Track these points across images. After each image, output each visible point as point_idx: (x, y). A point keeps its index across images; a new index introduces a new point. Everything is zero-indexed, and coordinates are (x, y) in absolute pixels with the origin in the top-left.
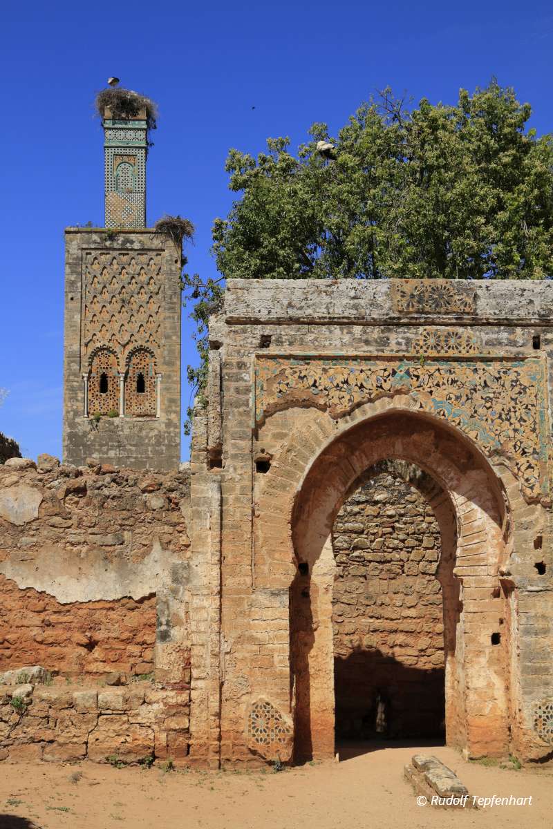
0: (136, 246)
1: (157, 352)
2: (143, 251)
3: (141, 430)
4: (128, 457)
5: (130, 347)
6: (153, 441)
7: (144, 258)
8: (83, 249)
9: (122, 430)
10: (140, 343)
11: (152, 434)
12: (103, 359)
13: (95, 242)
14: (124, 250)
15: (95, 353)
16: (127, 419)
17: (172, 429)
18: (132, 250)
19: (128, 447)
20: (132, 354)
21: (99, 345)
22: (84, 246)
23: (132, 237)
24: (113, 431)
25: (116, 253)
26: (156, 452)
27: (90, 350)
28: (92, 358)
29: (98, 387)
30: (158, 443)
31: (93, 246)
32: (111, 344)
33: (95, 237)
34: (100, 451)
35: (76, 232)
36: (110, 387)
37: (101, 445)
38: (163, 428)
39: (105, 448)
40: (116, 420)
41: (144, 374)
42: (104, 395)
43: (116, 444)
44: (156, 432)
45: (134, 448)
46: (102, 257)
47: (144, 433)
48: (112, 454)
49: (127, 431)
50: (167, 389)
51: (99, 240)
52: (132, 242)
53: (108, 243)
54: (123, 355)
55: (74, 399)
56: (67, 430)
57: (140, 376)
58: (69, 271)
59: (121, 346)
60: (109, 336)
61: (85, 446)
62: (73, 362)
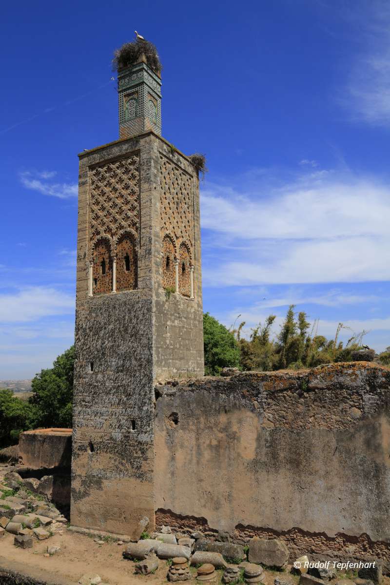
0: (182, 166)
1: (192, 249)
2: (185, 172)
3: (187, 307)
4: (183, 327)
5: (181, 240)
6: (193, 316)
7: (185, 177)
8: (160, 153)
9: (180, 305)
10: (185, 239)
11: (193, 310)
12: (168, 245)
13: (165, 151)
14: (177, 166)
15: (165, 238)
16: (181, 296)
18: (180, 168)
19: (183, 319)
20: (181, 246)
22: (160, 150)
23: (182, 159)
24: (175, 304)
25: (173, 166)
26: (195, 326)
27: (163, 234)
28: (163, 241)
29: (166, 267)
30: (195, 319)
31: (164, 153)
33: (165, 147)
34: (171, 319)
35: (157, 137)
36: (171, 267)
37: (171, 315)
38: (196, 307)
39: (173, 318)
40: (176, 296)
41: (185, 263)
42: (168, 273)
43: (178, 315)
45: (185, 320)
46: (168, 164)
47: (189, 309)
48: (176, 322)
49: (182, 306)
50: (196, 278)
51: (167, 151)
52: (181, 162)
53: (171, 156)
54: (178, 243)
55: (157, 271)
56: (154, 298)
57: (183, 264)
58: (153, 164)
59: (177, 238)
60: (171, 226)
61: (163, 313)
62: (157, 241)
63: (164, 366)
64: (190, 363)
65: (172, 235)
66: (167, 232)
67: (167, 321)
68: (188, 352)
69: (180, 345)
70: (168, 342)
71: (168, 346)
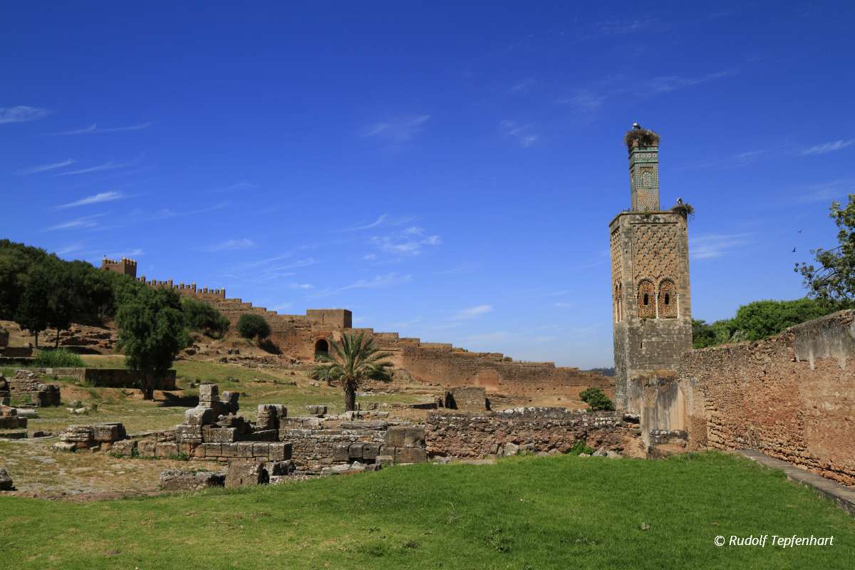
0: (662, 221)
1: (676, 281)
2: (666, 223)
3: (669, 326)
4: (663, 341)
5: (661, 279)
6: (677, 332)
7: (666, 228)
8: (631, 224)
9: (658, 326)
10: (666, 276)
11: (677, 327)
12: (645, 286)
13: (638, 220)
14: (654, 224)
15: (641, 283)
16: (662, 320)
17: (687, 325)
18: (659, 223)
19: (663, 335)
20: (662, 282)
21: (643, 278)
22: (632, 222)
23: (659, 216)
24: (653, 326)
25: (650, 226)
26: (678, 338)
27: (638, 280)
28: (639, 285)
29: (643, 302)
30: (680, 333)
31: (637, 222)
32: (649, 278)
33: (638, 217)
34: (647, 338)
35: (627, 214)
36: (650, 301)
37: (647, 335)
38: (682, 324)
39: (649, 336)
40: (655, 321)
41: (669, 294)
42: (646, 306)
43: (655, 334)
45: (666, 336)
46: (642, 228)
47: (671, 328)
48: (654, 339)
49: (661, 326)
50: (683, 302)
51: (640, 219)
52: (659, 219)
53: (645, 220)
54: (657, 283)
55: (631, 308)
56: (628, 326)
57: (667, 295)
58: (624, 236)
59: (656, 278)
60: (648, 272)
61: (638, 335)
62: (630, 288)
63: (639, 369)
64: (673, 366)
67: (642, 339)
68: (669, 358)
69: (659, 354)
70: (643, 353)
71: (644, 356)
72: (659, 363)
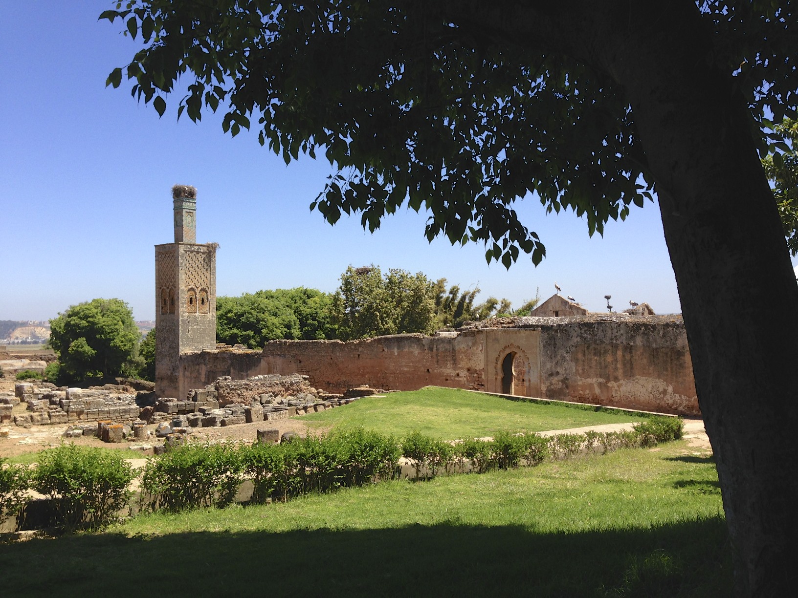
0: (202, 251)
1: (209, 291)
2: (204, 252)
4: (200, 328)
5: (200, 288)
7: (204, 255)
8: (185, 251)
10: (203, 287)
12: (191, 292)
13: (189, 248)
14: (198, 252)
15: (189, 290)
16: (200, 314)
17: (214, 318)
19: (200, 325)
20: (200, 290)
22: (185, 249)
23: (201, 247)
24: (195, 319)
25: (195, 253)
26: (209, 327)
27: (187, 288)
28: (188, 292)
29: (189, 303)
31: (188, 250)
33: (188, 246)
34: (191, 326)
35: (182, 244)
36: (193, 303)
37: (192, 324)
38: (211, 318)
39: (193, 325)
40: (196, 315)
42: (191, 305)
43: (196, 323)
44: (208, 319)
45: (202, 325)
46: (191, 254)
47: (205, 319)
48: (195, 327)
49: (199, 319)
50: (212, 304)
52: (200, 249)
53: (193, 249)
54: (198, 291)
55: (183, 307)
56: (181, 318)
57: (203, 299)
58: (180, 258)
59: (197, 288)
60: (193, 284)
61: (187, 324)
62: (183, 293)
63: (187, 346)
64: (205, 344)
65: (193, 287)
66: (190, 287)
67: (189, 327)
68: (204, 339)
69: (198, 336)
70: (189, 336)
71: (189, 338)
72: (198, 343)
